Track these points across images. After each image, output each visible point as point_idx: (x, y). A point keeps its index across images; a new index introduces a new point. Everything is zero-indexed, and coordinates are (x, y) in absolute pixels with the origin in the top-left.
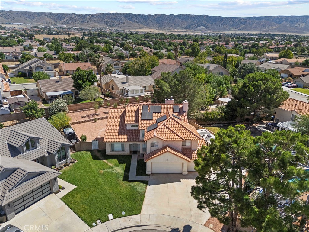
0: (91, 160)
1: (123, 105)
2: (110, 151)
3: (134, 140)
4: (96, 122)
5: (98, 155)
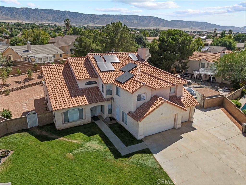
0: (37, 143)
1: (38, 72)
2: (63, 124)
3: (97, 101)
4: (8, 94)
5: (43, 133)
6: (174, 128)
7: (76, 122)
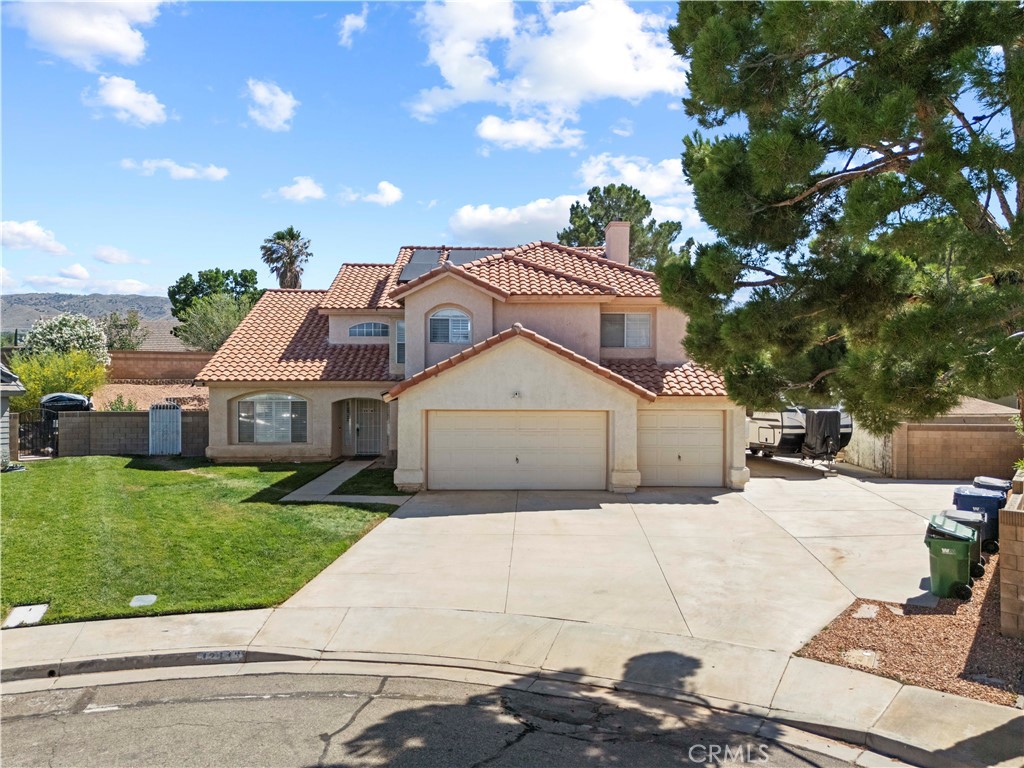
2: (230, 444)
6: (606, 490)
7: (275, 446)
